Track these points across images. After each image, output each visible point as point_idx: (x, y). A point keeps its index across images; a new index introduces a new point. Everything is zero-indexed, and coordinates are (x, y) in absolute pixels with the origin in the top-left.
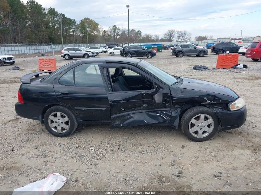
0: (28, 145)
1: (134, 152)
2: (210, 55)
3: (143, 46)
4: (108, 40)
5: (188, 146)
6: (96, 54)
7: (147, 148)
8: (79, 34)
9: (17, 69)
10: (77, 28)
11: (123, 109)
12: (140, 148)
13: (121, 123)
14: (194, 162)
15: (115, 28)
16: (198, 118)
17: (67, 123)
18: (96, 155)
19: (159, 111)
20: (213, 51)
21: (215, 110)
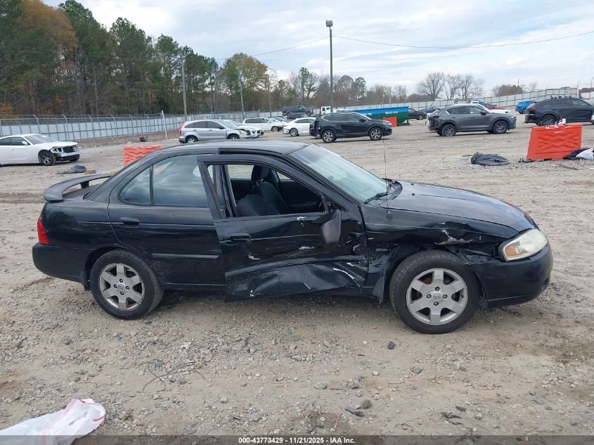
0: (54, 335)
1: (274, 355)
2: (522, 130)
3: (362, 112)
4: (289, 102)
5: (403, 345)
6: (256, 134)
7: (308, 347)
8: (225, 90)
9: (81, 170)
10: (220, 77)
11: (252, 258)
12: (292, 347)
13: (249, 290)
14: (408, 382)
15: (305, 74)
16: (428, 279)
17: (138, 288)
18: (188, 361)
19: (338, 261)
20: (529, 120)
21: (469, 260)
